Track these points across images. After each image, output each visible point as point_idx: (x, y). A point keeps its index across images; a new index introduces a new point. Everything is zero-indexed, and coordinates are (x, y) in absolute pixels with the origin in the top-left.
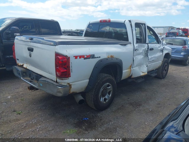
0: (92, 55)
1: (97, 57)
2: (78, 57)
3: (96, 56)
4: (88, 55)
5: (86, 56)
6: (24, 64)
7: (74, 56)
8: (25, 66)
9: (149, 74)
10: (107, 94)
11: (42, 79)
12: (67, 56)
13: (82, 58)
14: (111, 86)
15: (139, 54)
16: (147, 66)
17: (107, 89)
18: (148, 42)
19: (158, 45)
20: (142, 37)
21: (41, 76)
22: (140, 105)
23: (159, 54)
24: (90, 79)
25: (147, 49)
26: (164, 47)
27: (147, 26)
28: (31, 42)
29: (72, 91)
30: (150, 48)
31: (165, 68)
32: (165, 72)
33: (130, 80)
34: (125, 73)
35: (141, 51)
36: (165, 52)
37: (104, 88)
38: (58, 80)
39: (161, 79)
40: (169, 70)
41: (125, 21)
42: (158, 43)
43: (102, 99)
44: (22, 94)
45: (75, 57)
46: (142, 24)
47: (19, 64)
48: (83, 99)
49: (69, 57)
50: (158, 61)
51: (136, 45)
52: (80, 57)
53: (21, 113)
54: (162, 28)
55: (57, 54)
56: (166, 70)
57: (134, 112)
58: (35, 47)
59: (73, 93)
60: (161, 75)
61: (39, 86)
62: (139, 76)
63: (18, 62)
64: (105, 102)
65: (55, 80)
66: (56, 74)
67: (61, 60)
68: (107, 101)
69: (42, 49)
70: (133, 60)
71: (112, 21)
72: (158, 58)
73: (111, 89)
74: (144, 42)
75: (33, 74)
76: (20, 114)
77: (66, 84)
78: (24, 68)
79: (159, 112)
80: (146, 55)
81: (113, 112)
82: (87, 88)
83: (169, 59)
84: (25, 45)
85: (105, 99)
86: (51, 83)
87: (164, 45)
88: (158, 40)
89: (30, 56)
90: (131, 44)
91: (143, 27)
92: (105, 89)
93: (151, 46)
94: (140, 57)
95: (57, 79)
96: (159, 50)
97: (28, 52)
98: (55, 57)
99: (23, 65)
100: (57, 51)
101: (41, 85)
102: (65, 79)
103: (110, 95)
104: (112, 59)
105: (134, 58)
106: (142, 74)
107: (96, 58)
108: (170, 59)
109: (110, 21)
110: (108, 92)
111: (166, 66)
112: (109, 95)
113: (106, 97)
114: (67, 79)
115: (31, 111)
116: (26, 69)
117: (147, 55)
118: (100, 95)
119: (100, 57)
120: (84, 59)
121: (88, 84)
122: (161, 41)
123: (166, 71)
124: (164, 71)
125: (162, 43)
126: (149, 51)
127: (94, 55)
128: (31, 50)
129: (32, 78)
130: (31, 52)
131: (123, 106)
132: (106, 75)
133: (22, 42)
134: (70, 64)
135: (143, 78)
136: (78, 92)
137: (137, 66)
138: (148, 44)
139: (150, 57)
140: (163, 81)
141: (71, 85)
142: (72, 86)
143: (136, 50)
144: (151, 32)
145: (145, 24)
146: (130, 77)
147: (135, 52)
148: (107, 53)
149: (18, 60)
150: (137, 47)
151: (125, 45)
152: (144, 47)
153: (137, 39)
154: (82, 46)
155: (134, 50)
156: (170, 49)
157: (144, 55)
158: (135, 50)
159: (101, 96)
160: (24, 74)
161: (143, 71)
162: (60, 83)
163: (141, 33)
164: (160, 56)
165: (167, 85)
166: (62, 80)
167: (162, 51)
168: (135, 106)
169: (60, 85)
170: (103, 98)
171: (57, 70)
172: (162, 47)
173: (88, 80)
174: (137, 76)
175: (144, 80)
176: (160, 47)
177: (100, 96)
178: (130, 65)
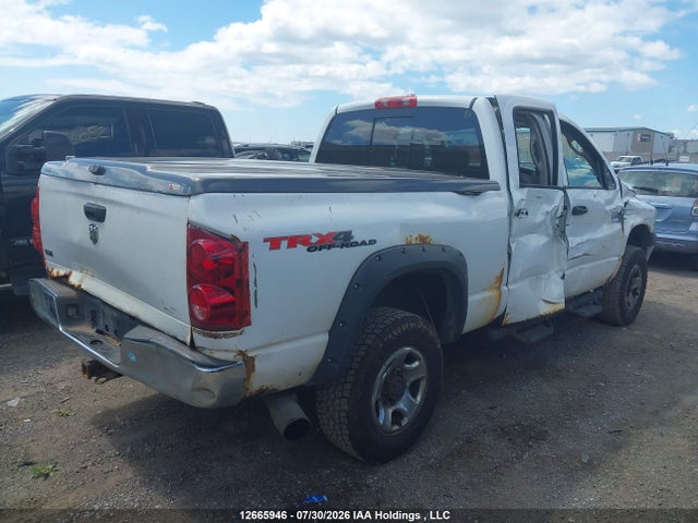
0: (340, 234)
1: (364, 243)
2: (284, 244)
3: (357, 238)
4: (324, 233)
5: (315, 240)
6: (71, 273)
7: (266, 240)
8: (74, 279)
9: (571, 308)
10: (407, 394)
11: (137, 333)
12: (234, 239)
13: (298, 245)
14: (423, 361)
15: (532, 230)
16: (563, 277)
17: (404, 370)
18: (566, 184)
19: (603, 195)
20: (540, 165)
21: (134, 321)
22: (540, 437)
23: (608, 229)
24: (331, 332)
25: (561, 210)
26: (626, 204)
27: (561, 121)
28: (96, 183)
29: (256, 384)
30: (573, 204)
31: (630, 284)
32: (631, 299)
33: (497, 335)
34: (478, 306)
35: (539, 218)
36: (632, 221)
37: (393, 370)
38: (200, 340)
39: (615, 324)
40: (647, 291)
41: (475, 99)
42: (605, 187)
43: (384, 416)
44: (68, 390)
45: (269, 244)
46: (541, 112)
47: (55, 273)
48: (305, 417)
49: (245, 245)
50: (605, 258)
51: (519, 195)
52: (293, 241)
53: (51, 474)
54: (609, 135)
55: (195, 232)
56: (635, 289)
57: (517, 466)
58: (112, 202)
59: (262, 392)
60: (618, 310)
61: (125, 361)
62: (533, 314)
63: (49, 262)
64: (396, 427)
65: (188, 340)
66: (192, 315)
67: (211, 257)
68: (405, 422)
69: (139, 210)
70: (510, 255)
71: (421, 102)
72: (604, 245)
73: (423, 374)
74: (549, 184)
75: (103, 313)
76: (47, 476)
77: (230, 357)
78: (72, 287)
79: (622, 466)
80: (560, 233)
81: (430, 466)
82: (322, 368)
83: (645, 249)
84: (77, 195)
85: (397, 415)
86: (171, 351)
87: (627, 194)
88: (603, 176)
89: (94, 238)
90: (498, 189)
91: (545, 123)
92: (398, 373)
93: (577, 197)
94: (537, 241)
95: (195, 335)
96: (607, 212)
97: (86, 223)
98: (189, 242)
99: (66, 277)
100: (194, 218)
101: (133, 358)
102: (225, 336)
103: (419, 398)
104: (423, 250)
105: (513, 246)
106: (545, 309)
107: (357, 244)
108: (650, 250)
109: (413, 102)
110: (408, 384)
111: (636, 275)
112: (415, 396)
113: (401, 405)
114: (235, 335)
115: (93, 464)
116: (78, 289)
117: (563, 232)
118: (374, 399)
119: (373, 242)
120: (309, 250)
121: (326, 352)
122: (616, 180)
123: (635, 294)
124: (628, 295)
125: (618, 187)
126: (571, 219)
127: (351, 232)
128: (96, 214)
129: (102, 328)
130: (97, 224)
131: (469, 441)
132: (400, 314)
133: (65, 186)
134: (247, 271)
135: (548, 326)
136: (283, 387)
137: (523, 277)
138: (564, 189)
139: (573, 241)
140: (624, 337)
141: (253, 359)
142: (256, 362)
143: (518, 215)
144: (574, 143)
145: (551, 114)
146: (497, 322)
147: (515, 220)
148: (405, 226)
149: (50, 254)
150: (524, 202)
151: (477, 193)
152: (550, 201)
153: (522, 171)
154: (301, 197)
155: (510, 214)
156: (651, 210)
157: (551, 232)
158: (516, 213)
159: (380, 404)
160: (71, 312)
161: (545, 296)
162: (207, 352)
163: (537, 149)
164: (613, 237)
165: (644, 351)
166: (216, 337)
167: (620, 216)
168: (518, 441)
169: (208, 361)
170: (390, 411)
171: (193, 298)
172: (619, 203)
173: (325, 338)
174: (524, 319)
175: (551, 331)
176: (609, 202)
177: (377, 403)
178: (498, 273)
